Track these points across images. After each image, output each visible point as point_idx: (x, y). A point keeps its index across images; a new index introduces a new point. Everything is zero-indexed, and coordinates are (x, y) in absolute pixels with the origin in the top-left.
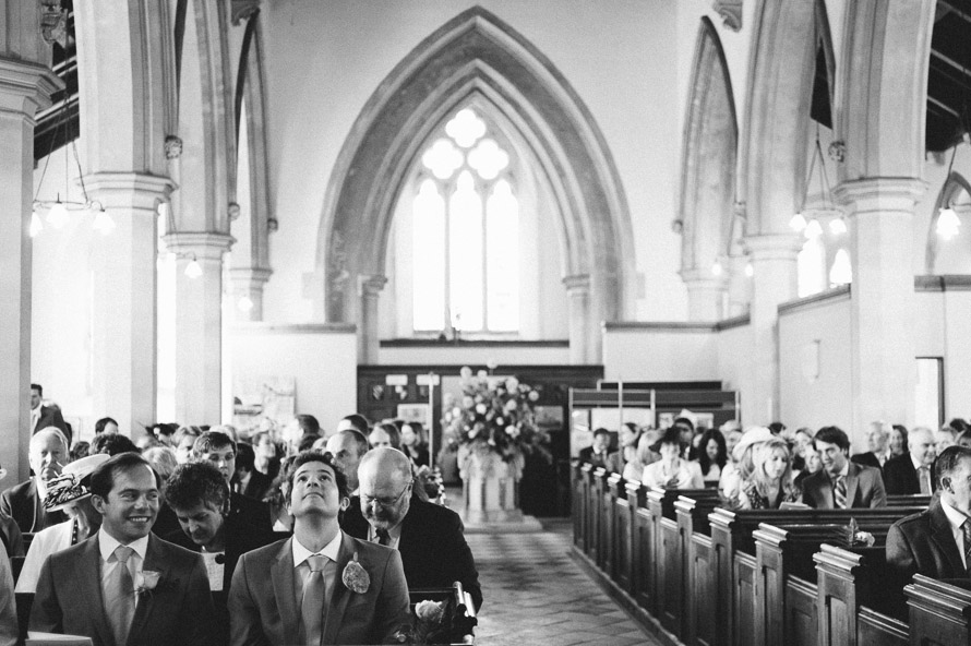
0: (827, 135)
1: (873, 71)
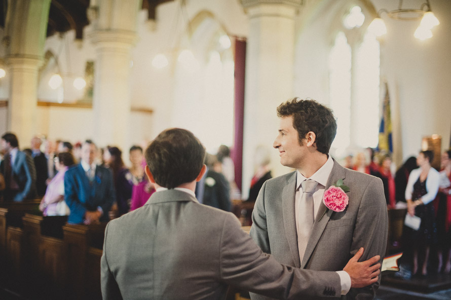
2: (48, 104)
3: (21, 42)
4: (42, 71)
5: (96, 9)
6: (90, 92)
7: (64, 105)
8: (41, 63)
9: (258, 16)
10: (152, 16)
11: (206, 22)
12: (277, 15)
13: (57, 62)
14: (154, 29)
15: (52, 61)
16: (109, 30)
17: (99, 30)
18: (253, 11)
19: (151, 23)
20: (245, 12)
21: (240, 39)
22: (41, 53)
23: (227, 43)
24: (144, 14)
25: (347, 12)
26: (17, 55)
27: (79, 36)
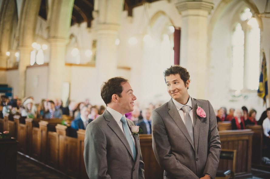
0: (45, 24)
1: (58, 10)
2: (71, 65)
3: (56, 29)
4: (68, 46)
5: (98, 12)
6: (94, 58)
7: (80, 65)
8: (67, 41)
9: (187, 16)
10: (130, 14)
11: (161, 17)
12: (198, 15)
13: (76, 41)
14: (131, 22)
15: (73, 40)
16: (105, 23)
17: (99, 23)
18: (184, 13)
19: (130, 18)
20: (180, 14)
21: (177, 29)
22: (67, 35)
23: (172, 30)
24: (126, 13)
25: (242, 12)
26: (54, 37)
27: (89, 26)
